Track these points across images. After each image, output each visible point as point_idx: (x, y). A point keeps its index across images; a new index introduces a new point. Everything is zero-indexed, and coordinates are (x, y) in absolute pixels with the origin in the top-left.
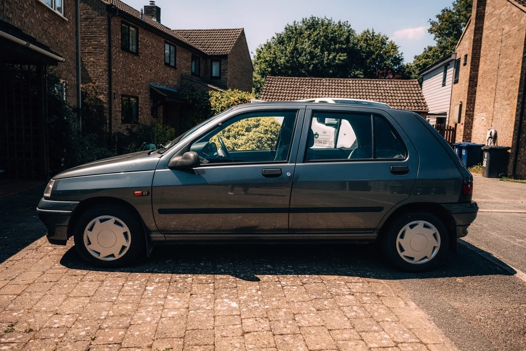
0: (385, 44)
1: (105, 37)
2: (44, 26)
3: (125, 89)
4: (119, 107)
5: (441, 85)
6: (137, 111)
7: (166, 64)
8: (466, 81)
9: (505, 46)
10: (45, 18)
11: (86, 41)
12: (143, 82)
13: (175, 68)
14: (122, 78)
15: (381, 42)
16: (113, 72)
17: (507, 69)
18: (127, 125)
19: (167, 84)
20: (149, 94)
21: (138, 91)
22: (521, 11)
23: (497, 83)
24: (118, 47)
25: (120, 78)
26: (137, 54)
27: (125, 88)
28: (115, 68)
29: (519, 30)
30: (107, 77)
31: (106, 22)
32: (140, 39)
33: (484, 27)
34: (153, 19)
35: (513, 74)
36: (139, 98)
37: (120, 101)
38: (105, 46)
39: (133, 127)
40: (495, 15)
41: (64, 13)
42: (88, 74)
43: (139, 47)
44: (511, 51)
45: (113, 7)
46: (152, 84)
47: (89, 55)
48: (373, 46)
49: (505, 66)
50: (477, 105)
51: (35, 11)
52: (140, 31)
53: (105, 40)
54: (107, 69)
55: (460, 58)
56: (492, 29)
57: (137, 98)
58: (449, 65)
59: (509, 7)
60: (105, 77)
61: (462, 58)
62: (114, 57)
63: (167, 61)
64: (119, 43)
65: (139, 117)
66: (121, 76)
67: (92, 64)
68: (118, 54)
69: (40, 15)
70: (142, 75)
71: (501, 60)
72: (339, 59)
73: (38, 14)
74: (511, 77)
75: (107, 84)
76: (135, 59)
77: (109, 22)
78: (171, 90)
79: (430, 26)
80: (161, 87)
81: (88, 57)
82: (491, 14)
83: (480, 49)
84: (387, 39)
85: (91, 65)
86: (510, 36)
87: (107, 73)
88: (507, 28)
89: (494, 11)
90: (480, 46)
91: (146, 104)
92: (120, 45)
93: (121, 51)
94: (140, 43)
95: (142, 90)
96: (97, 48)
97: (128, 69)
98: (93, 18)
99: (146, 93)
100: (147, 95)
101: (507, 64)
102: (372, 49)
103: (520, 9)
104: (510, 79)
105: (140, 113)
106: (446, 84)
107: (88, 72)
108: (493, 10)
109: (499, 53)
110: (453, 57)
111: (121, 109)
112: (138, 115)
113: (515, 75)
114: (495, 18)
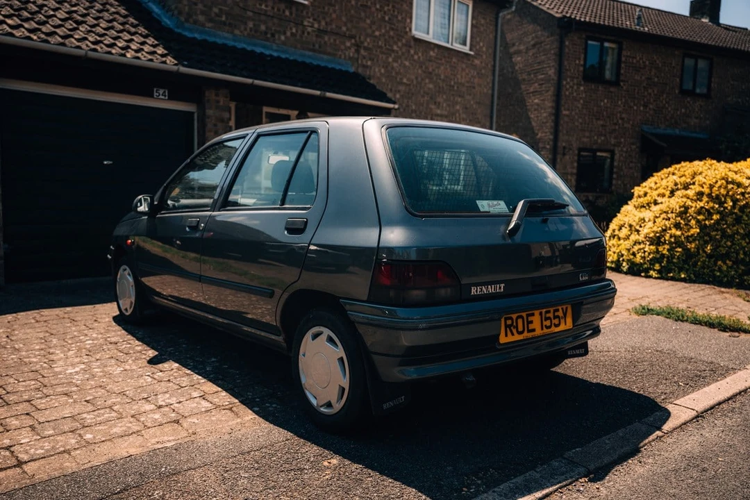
1: (553, 66)
2: (427, 68)
3: (585, 140)
4: (573, 168)
6: (611, 172)
7: (684, 92)
10: (431, 56)
11: (532, 76)
12: (625, 125)
13: (707, 96)
14: (581, 124)
16: (565, 115)
18: (586, 194)
19: (684, 125)
20: (638, 145)
21: (613, 141)
24: (577, 78)
25: (576, 124)
26: (616, 83)
27: (588, 137)
28: (568, 110)
30: (552, 124)
31: (556, 45)
32: (623, 59)
34: (704, 20)
36: (616, 152)
37: (576, 158)
38: (553, 79)
39: (597, 198)
41: (471, 45)
42: (530, 123)
43: (622, 71)
45: (566, 20)
46: (645, 128)
47: (534, 96)
51: (412, 52)
52: (624, 47)
53: (553, 71)
54: (554, 111)
57: (612, 153)
60: (550, 124)
62: (567, 93)
63: (688, 85)
64: (578, 71)
65: (614, 182)
66: (580, 120)
67: (536, 107)
68: (575, 87)
69: (420, 54)
70: (624, 116)
73: (418, 54)
75: (551, 134)
76: (611, 92)
77: (562, 43)
78: (694, 135)
80: (669, 131)
81: (533, 98)
85: (535, 110)
87: (553, 118)
91: (631, 162)
92: (581, 74)
93: (582, 83)
94: (623, 65)
95: (622, 140)
96: (542, 84)
97: (595, 108)
98: (541, 43)
99: (633, 144)
100: (634, 147)
105: (615, 176)
107: (531, 120)
111: (575, 171)
112: (611, 179)
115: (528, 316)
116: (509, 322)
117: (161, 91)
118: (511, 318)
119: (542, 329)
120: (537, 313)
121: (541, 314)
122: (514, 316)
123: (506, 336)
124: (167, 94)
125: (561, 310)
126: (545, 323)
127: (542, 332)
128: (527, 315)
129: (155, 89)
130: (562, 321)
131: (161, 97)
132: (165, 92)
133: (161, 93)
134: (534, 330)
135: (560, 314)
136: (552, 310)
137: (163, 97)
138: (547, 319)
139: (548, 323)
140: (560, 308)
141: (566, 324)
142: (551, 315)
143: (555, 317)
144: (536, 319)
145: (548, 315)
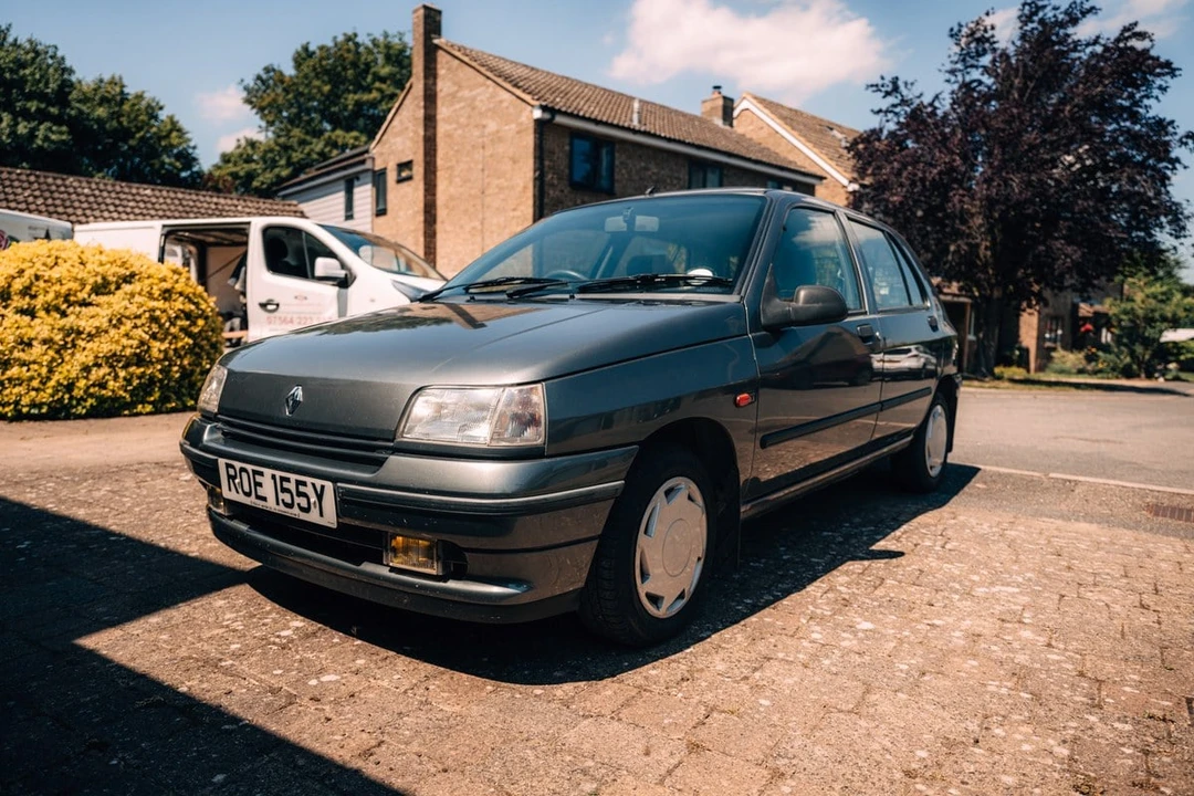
0: (156, 118)
5: (343, 218)
8: (418, 212)
9: (491, 156)
15: (147, 113)
17: (502, 196)
22: (519, 101)
23: (484, 219)
29: (518, 132)
33: (439, 117)
35: (518, 205)
40: (462, 99)
44: (507, 166)
48: (129, 117)
49: (497, 190)
50: (443, 258)
55: (385, 169)
56: (458, 123)
58: (358, 179)
59: (491, 90)
61: (389, 168)
71: (487, 180)
72: (46, 138)
74: (514, 210)
79: (244, 94)
82: (453, 96)
83: (435, 156)
84: (161, 108)
86: (500, 140)
88: (492, 126)
89: (457, 91)
90: (435, 150)
101: (501, 189)
102: (125, 123)
103: (518, 97)
104: (511, 214)
106: (356, 216)
108: (456, 88)
109: (480, 167)
110: (368, 165)
113: (522, 208)
114: (462, 104)
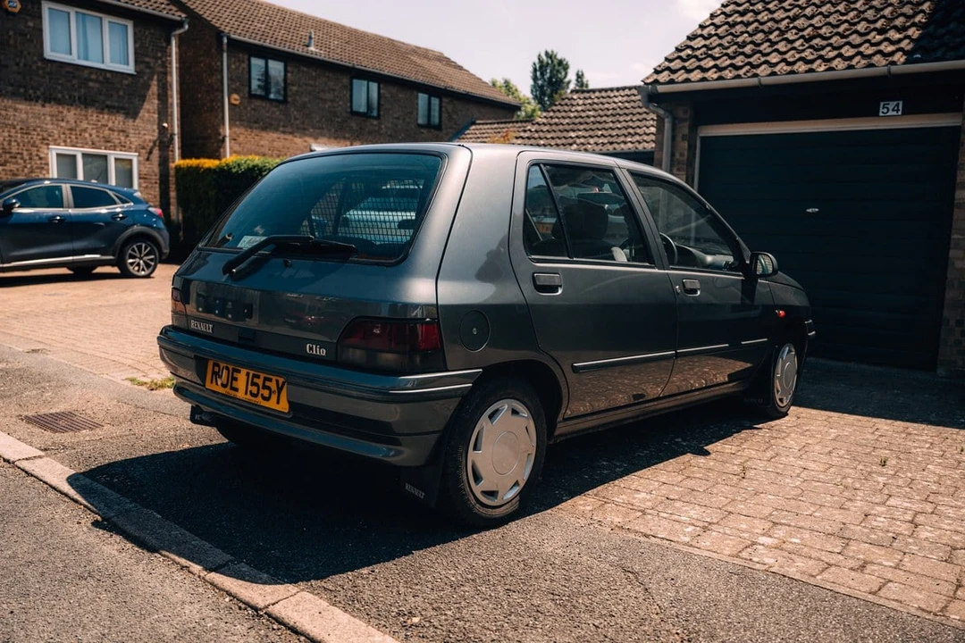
115: (234, 370)
116: (216, 369)
117: (892, 105)
118: (219, 366)
119: (246, 394)
120: (244, 372)
121: (248, 374)
122: (222, 365)
123: (212, 382)
124: (900, 108)
125: (274, 382)
126: (250, 388)
127: (245, 396)
128: (253, 375)
129: (882, 104)
130: (274, 397)
131: (890, 113)
132: (898, 105)
133: (891, 108)
134: (236, 390)
135: (273, 386)
136: (262, 376)
137: (895, 113)
138: (254, 384)
139: (254, 389)
140: (274, 378)
141: (278, 403)
142: (260, 382)
143: (265, 387)
144: (242, 377)
145: (256, 380)
